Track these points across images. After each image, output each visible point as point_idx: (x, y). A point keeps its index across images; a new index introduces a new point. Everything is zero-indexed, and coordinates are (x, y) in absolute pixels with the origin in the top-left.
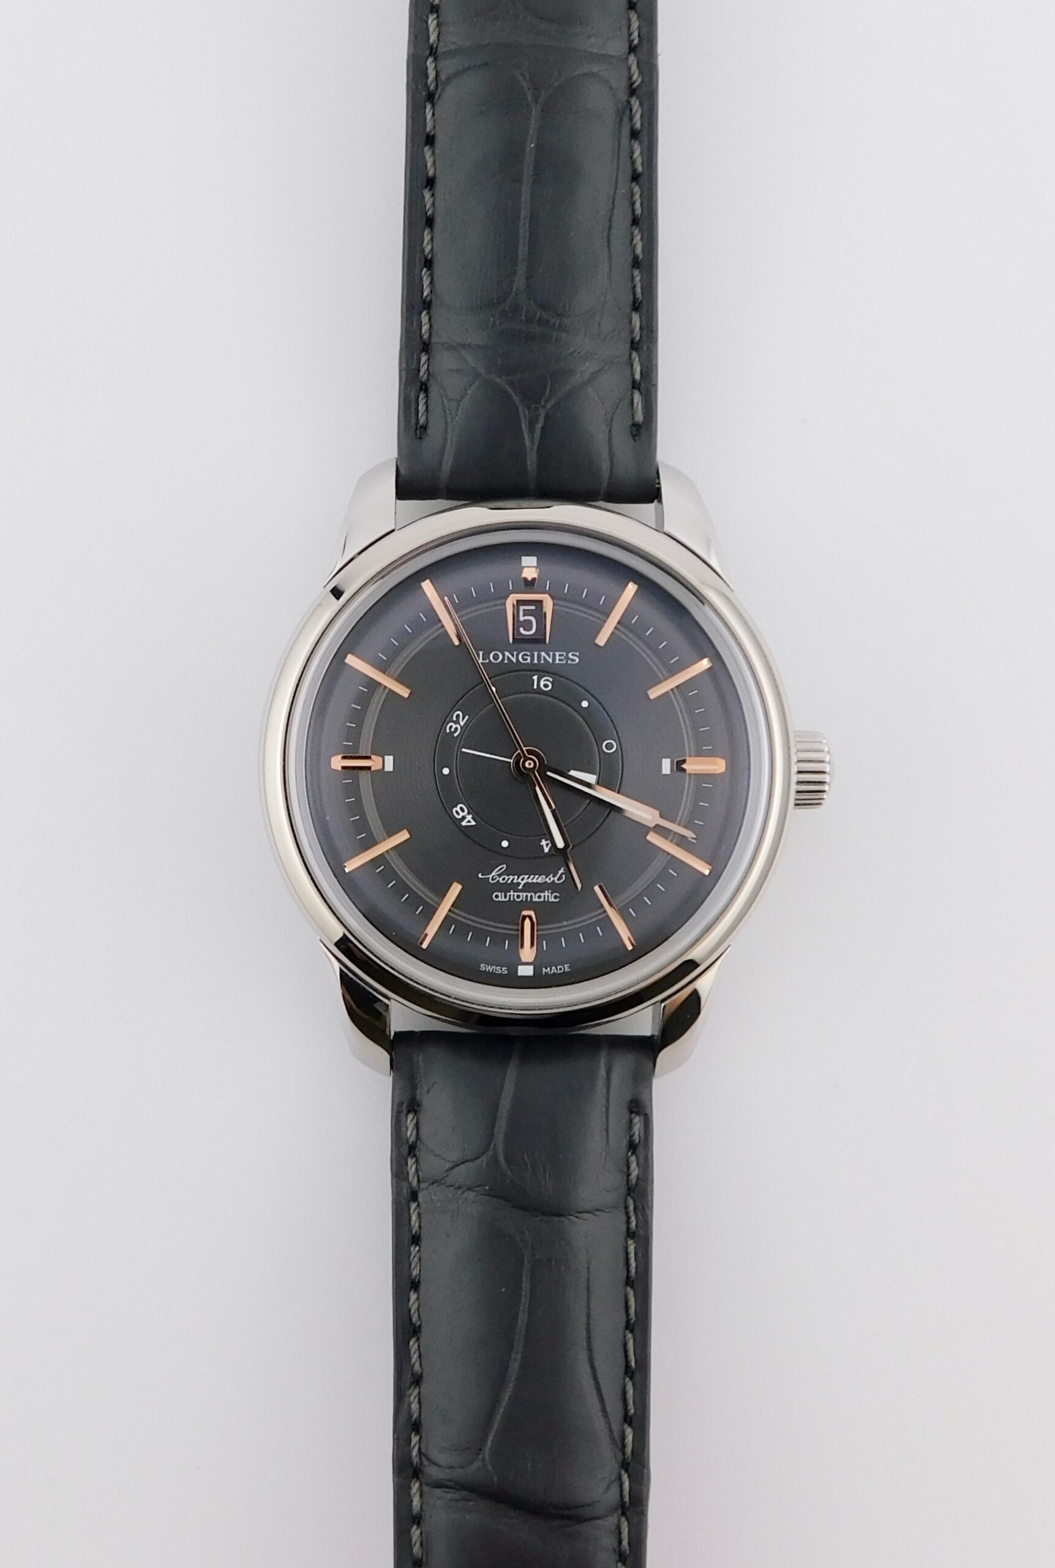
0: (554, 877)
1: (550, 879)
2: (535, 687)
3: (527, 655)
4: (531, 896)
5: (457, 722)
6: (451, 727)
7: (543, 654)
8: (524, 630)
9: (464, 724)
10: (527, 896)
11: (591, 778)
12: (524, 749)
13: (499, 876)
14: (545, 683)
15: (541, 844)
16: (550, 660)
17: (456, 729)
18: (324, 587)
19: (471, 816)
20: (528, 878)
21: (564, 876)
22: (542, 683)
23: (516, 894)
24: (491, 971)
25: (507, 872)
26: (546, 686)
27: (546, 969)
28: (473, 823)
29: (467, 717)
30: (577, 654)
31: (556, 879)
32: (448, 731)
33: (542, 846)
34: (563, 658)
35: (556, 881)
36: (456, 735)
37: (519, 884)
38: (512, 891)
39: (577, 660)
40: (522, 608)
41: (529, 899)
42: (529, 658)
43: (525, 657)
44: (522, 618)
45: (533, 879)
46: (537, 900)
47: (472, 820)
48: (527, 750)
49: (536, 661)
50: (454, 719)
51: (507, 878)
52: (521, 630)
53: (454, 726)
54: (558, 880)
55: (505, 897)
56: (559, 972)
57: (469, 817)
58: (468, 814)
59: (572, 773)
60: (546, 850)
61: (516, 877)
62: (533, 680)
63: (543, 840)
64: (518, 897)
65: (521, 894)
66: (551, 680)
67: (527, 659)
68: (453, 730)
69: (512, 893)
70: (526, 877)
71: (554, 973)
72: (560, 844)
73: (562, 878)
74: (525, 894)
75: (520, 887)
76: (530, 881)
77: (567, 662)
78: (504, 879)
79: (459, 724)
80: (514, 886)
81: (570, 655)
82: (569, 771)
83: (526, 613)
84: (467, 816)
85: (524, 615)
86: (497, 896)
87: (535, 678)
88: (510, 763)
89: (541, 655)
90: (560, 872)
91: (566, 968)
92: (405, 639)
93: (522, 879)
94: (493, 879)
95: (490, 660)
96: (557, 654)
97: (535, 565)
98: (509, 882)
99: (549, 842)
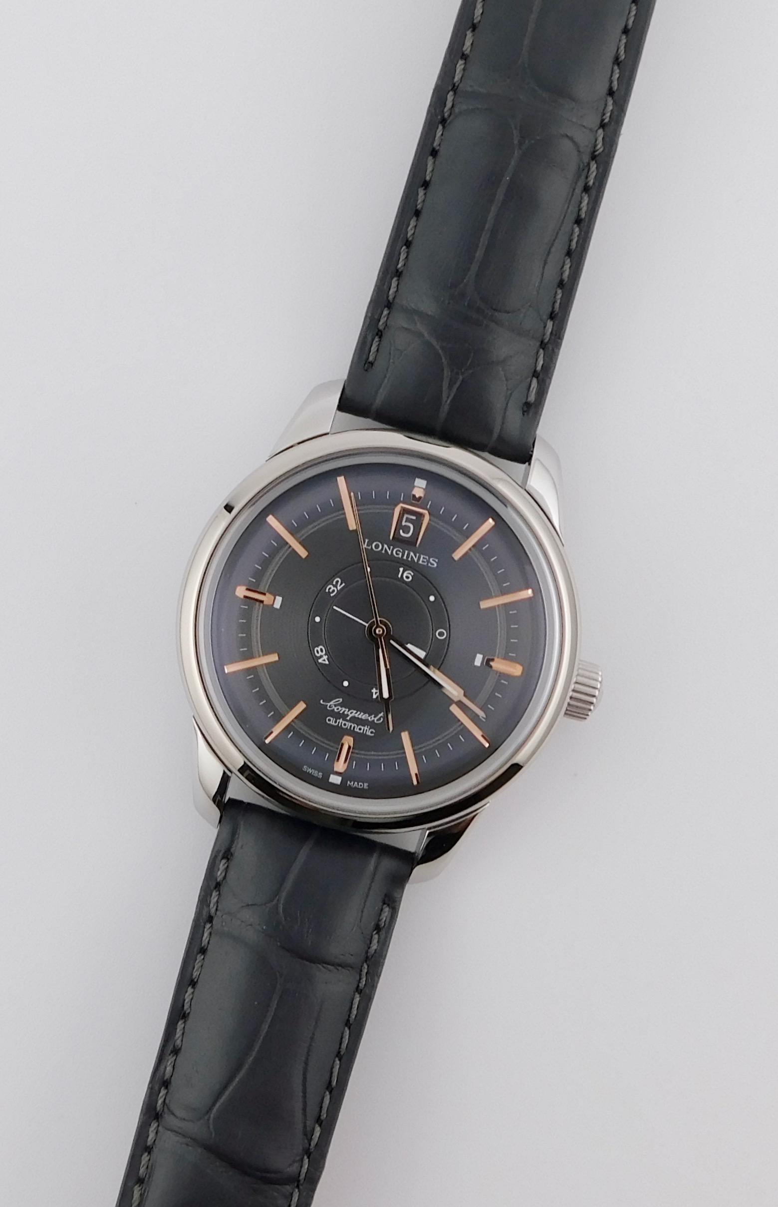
0: (375, 717)
1: (371, 718)
2: (400, 576)
3: (400, 551)
4: (354, 728)
5: (335, 586)
6: (330, 588)
7: (412, 554)
8: (403, 532)
9: (340, 589)
10: (351, 726)
11: (422, 654)
12: (379, 619)
13: (335, 706)
14: (407, 575)
15: (372, 691)
16: (416, 560)
17: (334, 591)
18: (266, 461)
19: (327, 657)
20: (356, 713)
21: (382, 719)
22: (405, 575)
23: (344, 722)
24: (310, 772)
25: (342, 705)
26: (407, 577)
27: (350, 782)
28: (327, 662)
29: (343, 584)
30: (437, 560)
31: (376, 719)
32: (327, 591)
33: (372, 693)
34: (425, 560)
35: (375, 721)
36: (332, 595)
37: (348, 715)
38: (341, 719)
39: (435, 565)
40: (406, 516)
41: (352, 729)
42: (401, 554)
43: (398, 552)
44: (404, 523)
45: (359, 715)
46: (358, 730)
47: (326, 660)
48: (380, 620)
49: (405, 558)
50: (334, 583)
51: (340, 709)
52: (401, 531)
53: (333, 588)
54: (377, 720)
55: (336, 722)
56: (360, 787)
57: (325, 657)
58: (325, 654)
59: (409, 646)
60: (375, 696)
61: (347, 710)
62: (399, 571)
63: (374, 689)
64: (345, 725)
65: (347, 723)
66: (412, 574)
67: (399, 554)
68: (331, 591)
69: (341, 720)
70: (355, 712)
71: (355, 787)
72: (386, 695)
73: (380, 720)
74: (350, 724)
75: (348, 718)
76: (356, 715)
77: (428, 564)
78: (338, 709)
79: (337, 588)
80: (344, 716)
81: (431, 560)
82: (407, 644)
83: (408, 520)
84: (324, 656)
85: (406, 522)
86: (329, 720)
87: (401, 569)
88: (365, 626)
89: (410, 554)
90: (380, 715)
91: (365, 786)
92: (314, 516)
93: (351, 713)
94: (330, 707)
95: (372, 547)
96: (422, 556)
97: (424, 487)
98: (341, 712)
99: (378, 691)
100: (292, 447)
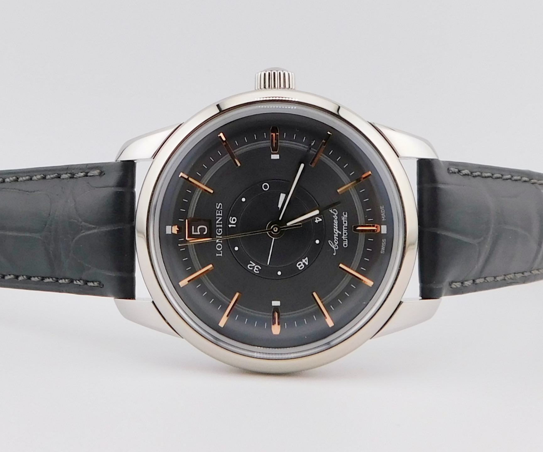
0: (334, 215)
1: (336, 217)
2: (235, 226)
3: (218, 231)
4: (345, 227)
5: (254, 267)
6: (256, 270)
7: (217, 222)
8: (205, 231)
9: (254, 263)
10: (345, 229)
11: (282, 196)
12: (267, 229)
13: (334, 244)
14: (233, 221)
15: (317, 222)
16: (221, 218)
17: (257, 268)
18: (182, 338)
19: (303, 260)
21: (334, 210)
22: (233, 222)
23: (344, 235)
24: (384, 248)
25: (333, 240)
26: (234, 220)
27: (383, 219)
28: (307, 258)
29: (251, 262)
30: (217, 204)
31: (335, 214)
32: (258, 272)
33: (318, 222)
34: (219, 212)
35: (337, 214)
36: (260, 268)
37: (338, 234)
38: (342, 237)
39: (220, 204)
40: (193, 233)
41: (346, 228)
42: (220, 229)
43: (219, 231)
44: (199, 233)
45: (336, 226)
46: (347, 224)
47: (305, 259)
49: (221, 226)
50: (252, 269)
51: (335, 240)
52: (205, 233)
53: (255, 269)
54: (336, 213)
55: (345, 241)
56: (384, 211)
57: (304, 261)
58: (302, 261)
59: (280, 206)
60: (320, 220)
61: (335, 235)
62: (231, 227)
63: (315, 221)
64: (345, 234)
65: (344, 233)
66: (231, 218)
67: (220, 231)
68: (257, 270)
69: (343, 237)
70: (334, 230)
71: (385, 214)
72: (317, 212)
73: (335, 211)
74: (344, 230)
75: (340, 233)
76: (337, 228)
77: (221, 209)
78: (336, 242)
79: (254, 266)
80: (340, 236)
81: (218, 208)
82: (279, 208)
83: (196, 231)
84: (303, 262)
85: (197, 232)
86: (345, 245)
87: (230, 226)
88: (275, 239)
89: (218, 223)
90: (332, 212)
91: (382, 208)
92: (210, 296)
93: (336, 231)
94: (336, 247)
95: (221, 250)
96: (217, 215)
97: (171, 227)
98: (337, 239)
99: (316, 218)
100: (168, 323)
